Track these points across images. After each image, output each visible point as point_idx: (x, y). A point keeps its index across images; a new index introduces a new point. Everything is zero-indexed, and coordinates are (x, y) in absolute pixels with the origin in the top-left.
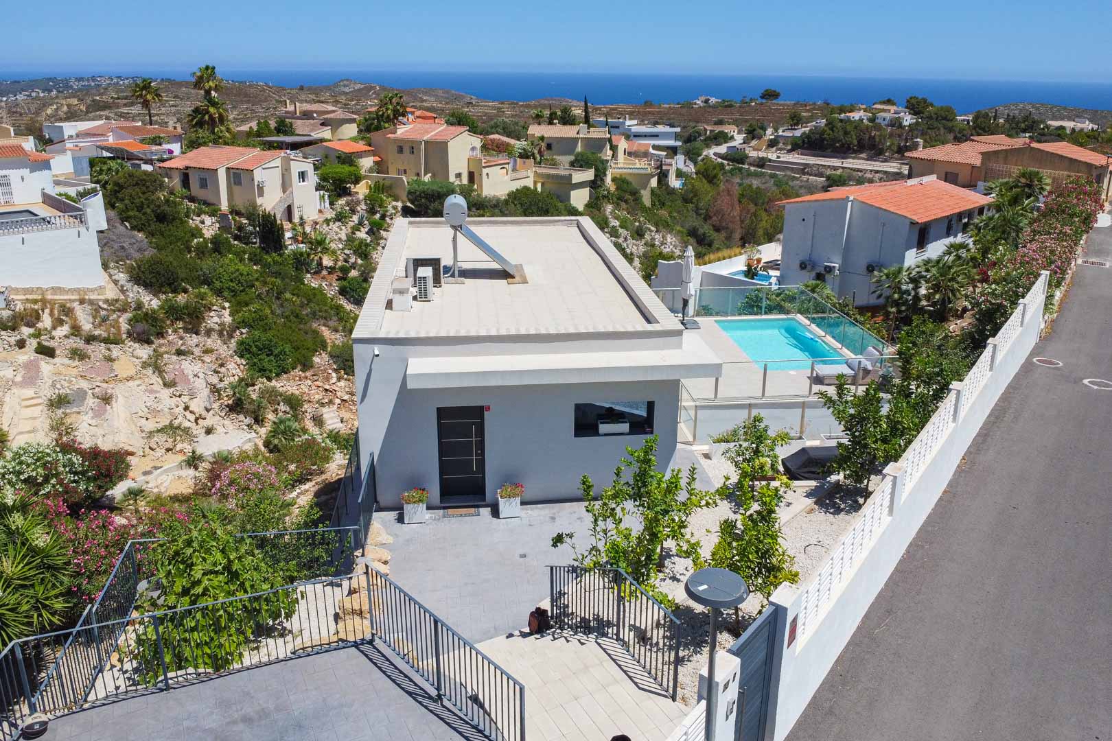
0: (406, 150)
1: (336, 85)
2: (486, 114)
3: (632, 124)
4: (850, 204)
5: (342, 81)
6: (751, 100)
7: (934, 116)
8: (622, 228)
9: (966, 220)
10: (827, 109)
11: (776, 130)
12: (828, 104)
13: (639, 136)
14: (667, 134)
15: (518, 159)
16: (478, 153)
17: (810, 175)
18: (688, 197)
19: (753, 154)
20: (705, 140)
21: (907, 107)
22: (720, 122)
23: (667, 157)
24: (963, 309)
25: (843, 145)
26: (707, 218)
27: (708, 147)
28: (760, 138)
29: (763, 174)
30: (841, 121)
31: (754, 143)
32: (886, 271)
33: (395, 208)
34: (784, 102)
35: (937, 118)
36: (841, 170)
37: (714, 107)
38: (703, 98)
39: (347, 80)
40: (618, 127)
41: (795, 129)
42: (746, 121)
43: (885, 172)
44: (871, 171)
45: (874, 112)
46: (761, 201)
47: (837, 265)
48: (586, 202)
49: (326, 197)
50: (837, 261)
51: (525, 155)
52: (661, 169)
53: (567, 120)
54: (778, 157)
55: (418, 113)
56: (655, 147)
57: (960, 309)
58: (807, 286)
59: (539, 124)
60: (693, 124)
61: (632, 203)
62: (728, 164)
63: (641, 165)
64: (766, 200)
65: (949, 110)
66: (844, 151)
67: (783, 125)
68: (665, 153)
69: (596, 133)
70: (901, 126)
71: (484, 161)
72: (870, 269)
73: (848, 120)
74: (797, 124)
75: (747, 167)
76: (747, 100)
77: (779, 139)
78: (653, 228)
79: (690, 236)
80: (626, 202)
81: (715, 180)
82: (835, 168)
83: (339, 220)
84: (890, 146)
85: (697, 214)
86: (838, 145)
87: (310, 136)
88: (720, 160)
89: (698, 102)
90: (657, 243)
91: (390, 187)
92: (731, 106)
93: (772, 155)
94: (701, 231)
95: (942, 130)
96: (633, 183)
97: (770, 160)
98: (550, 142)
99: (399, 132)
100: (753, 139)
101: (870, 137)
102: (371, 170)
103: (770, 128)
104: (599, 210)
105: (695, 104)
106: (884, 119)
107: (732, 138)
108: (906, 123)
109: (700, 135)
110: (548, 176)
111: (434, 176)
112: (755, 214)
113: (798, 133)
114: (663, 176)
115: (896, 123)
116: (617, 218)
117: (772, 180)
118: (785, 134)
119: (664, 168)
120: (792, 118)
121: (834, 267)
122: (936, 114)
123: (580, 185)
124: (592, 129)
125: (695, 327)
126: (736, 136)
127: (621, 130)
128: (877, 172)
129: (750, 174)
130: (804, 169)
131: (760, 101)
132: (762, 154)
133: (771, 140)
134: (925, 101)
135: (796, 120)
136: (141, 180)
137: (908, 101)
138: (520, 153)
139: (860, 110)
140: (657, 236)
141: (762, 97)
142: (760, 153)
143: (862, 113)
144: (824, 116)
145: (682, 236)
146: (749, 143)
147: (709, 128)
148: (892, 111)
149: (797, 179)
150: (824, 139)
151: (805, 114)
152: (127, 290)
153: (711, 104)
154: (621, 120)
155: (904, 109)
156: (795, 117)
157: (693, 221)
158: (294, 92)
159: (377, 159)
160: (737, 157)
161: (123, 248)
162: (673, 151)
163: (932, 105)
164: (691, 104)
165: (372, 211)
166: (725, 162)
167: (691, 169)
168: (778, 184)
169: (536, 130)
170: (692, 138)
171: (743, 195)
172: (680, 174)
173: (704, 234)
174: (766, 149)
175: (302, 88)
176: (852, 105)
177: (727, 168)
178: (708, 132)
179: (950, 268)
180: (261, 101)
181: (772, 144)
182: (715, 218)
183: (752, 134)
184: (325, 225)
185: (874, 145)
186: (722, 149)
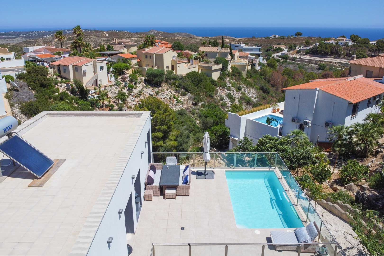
0: (149, 57)
1: (149, 32)
2: (196, 42)
3: (243, 46)
4: (317, 92)
5: (151, 30)
6: (291, 36)
7: (361, 42)
8: (232, 87)
9: (378, 99)
10: (320, 39)
11: (300, 47)
12: (320, 37)
13: (246, 50)
14: (256, 49)
15: (194, 60)
16: (176, 58)
17: (312, 64)
18: (262, 73)
19: (291, 56)
20: (273, 51)
21: (350, 39)
22: (279, 44)
23: (255, 58)
24: (376, 151)
25: (325, 53)
26: (269, 81)
27: (274, 53)
28: (294, 50)
29: (294, 63)
30: (325, 44)
31: (291, 52)
32: (335, 128)
33: (141, 80)
34: (303, 37)
35: (362, 43)
36: (324, 62)
37: (277, 39)
38: (274, 35)
39: (153, 30)
40: (238, 47)
41: (307, 47)
42: (289, 44)
43: (341, 63)
44: (336, 62)
45: (338, 40)
46: (292, 74)
47: (310, 121)
48: (218, 77)
49: (113, 76)
50: (310, 119)
51: (196, 59)
52: (252, 63)
53: (215, 44)
54: (300, 57)
55: (163, 42)
56: (251, 54)
57: (375, 151)
58: (293, 133)
59: (204, 46)
60: (269, 45)
61: (238, 77)
62: (281, 60)
63: (244, 62)
64: (294, 74)
65: (367, 39)
66: (325, 55)
67: (302, 45)
68: (254, 57)
69: (225, 50)
70: (348, 46)
71: (177, 61)
72: (327, 124)
73: (328, 43)
74: (308, 45)
75: (288, 60)
76: (290, 36)
77: (301, 50)
78: (245, 87)
79: (261, 89)
80: (235, 76)
81: (274, 67)
82: (322, 61)
83: (117, 85)
84: (343, 53)
85: (265, 80)
86: (323, 53)
87: (119, 51)
88: (278, 58)
89: (272, 37)
90: (246, 93)
91: (141, 71)
92: (284, 38)
93: (298, 56)
94: (265, 88)
95: (364, 47)
96: (239, 69)
97: (297, 58)
98: (207, 53)
99: (146, 50)
100: (291, 50)
101: (336, 50)
102: (136, 65)
103: (298, 46)
104: (223, 80)
105: (271, 37)
106: (341, 43)
107: (283, 50)
108: (350, 45)
109: (272, 49)
110: (203, 67)
111: (158, 67)
112: (287, 81)
113: (308, 48)
114: (253, 65)
115: (346, 45)
116: (230, 83)
117: (298, 65)
118: (303, 49)
119: (254, 62)
120: (306, 43)
121: (309, 122)
122: (361, 41)
123: (216, 70)
124: (223, 48)
125: (211, 177)
126: (285, 49)
127: (239, 48)
128: (338, 63)
129: (289, 63)
130: (310, 62)
131: (295, 36)
132: (294, 56)
133: (298, 51)
134: (357, 36)
135: (307, 43)
136: (37, 71)
137: (351, 36)
138: (195, 58)
139: (332, 39)
140: (247, 90)
141: (296, 35)
142: (293, 55)
143: (333, 41)
144: (318, 42)
145: (258, 90)
146: (289, 52)
147: (275, 46)
148: (345, 40)
149: (307, 65)
150: (318, 50)
151: (311, 41)
152: (17, 116)
153: (276, 37)
154: (239, 44)
155: (349, 39)
156: (307, 42)
157: (263, 83)
158: (133, 34)
159: (138, 60)
160: (285, 57)
161: (23, 98)
162: (258, 55)
163: (360, 38)
164: (269, 37)
165: (131, 81)
166: (280, 59)
167: (265, 62)
168: (300, 67)
169: (202, 49)
170: (269, 50)
171: (285, 72)
172: (260, 64)
173: (266, 89)
174: (296, 54)
175: (137, 33)
176: (329, 38)
177: (281, 61)
178: (275, 48)
179: (369, 130)
180: (122, 37)
181: (298, 52)
182: (272, 82)
183: (291, 48)
184: (110, 87)
185: (337, 53)
186: (279, 54)
